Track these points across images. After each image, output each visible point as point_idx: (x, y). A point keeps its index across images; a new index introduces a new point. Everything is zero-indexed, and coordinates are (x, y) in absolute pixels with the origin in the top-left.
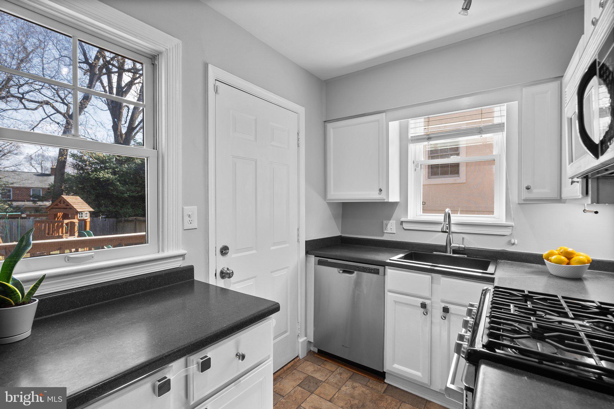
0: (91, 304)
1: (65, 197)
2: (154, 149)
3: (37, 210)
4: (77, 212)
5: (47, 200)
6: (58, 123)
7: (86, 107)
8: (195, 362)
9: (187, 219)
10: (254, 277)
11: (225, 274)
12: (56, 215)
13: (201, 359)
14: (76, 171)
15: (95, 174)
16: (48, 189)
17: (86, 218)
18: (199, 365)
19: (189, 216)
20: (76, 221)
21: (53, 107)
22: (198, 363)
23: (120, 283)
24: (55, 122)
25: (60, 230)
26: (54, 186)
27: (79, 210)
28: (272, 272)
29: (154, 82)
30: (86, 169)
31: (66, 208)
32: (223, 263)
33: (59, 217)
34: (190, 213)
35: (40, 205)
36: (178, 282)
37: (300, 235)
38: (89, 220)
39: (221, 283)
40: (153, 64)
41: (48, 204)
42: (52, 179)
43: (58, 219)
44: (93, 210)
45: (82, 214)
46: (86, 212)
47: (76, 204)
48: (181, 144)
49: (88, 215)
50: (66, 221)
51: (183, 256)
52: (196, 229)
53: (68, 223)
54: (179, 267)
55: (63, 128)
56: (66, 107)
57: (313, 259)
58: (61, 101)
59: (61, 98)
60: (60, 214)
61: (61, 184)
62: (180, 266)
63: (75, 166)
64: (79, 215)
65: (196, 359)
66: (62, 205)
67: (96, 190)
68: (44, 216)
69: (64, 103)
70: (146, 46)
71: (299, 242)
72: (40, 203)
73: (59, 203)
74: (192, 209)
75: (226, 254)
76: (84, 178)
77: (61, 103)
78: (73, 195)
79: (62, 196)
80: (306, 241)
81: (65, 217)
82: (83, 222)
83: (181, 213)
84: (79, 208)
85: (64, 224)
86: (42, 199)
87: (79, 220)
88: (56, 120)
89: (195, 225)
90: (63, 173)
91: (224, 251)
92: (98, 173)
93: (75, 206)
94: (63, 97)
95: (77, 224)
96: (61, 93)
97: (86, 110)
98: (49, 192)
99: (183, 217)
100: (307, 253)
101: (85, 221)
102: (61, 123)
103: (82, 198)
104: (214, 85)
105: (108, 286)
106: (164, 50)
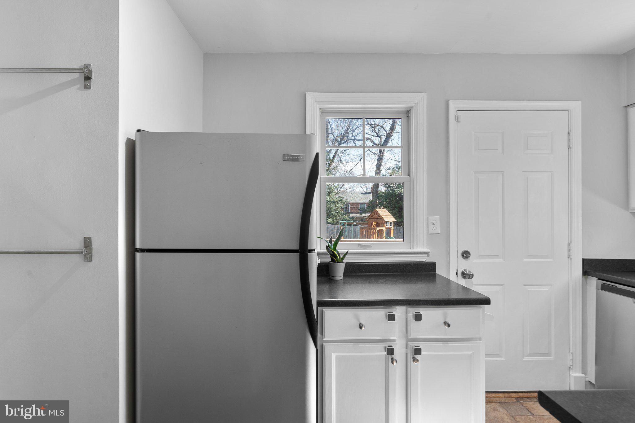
0: (369, 273)
1: (378, 210)
2: (408, 176)
3: (362, 219)
4: (385, 222)
5: (368, 213)
6: (374, 153)
7: (392, 135)
8: (411, 313)
9: (431, 226)
10: (502, 285)
11: (466, 275)
12: (372, 224)
13: (415, 312)
14: (385, 189)
15: (398, 191)
16: (369, 204)
17: (391, 227)
18: (413, 315)
19: (433, 224)
20: (384, 228)
21: (372, 141)
22: (413, 314)
23: (385, 264)
24: (373, 153)
25: (375, 236)
26: (372, 201)
27: (386, 220)
28: (525, 285)
29: (408, 129)
30: (392, 187)
31: (378, 219)
32: (464, 265)
33: (374, 225)
34: (434, 222)
35: (364, 216)
36: (423, 272)
37: (571, 251)
38: (393, 228)
39: (463, 282)
40: (408, 116)
41: (368, 215)
42: (370, 197)
43: (373, 227)
44: (395, 220)
45: (388, 223)
46: (391, 222)
47: (384, 215)
48: (426, 170)
49: (393, 224)
50: (378, 229)
51: (427, 253)
52: (439, 234)
53: (379, 230)
54: (424, 262)
55: (377, 157)
56: (379, 139)
57: (594, 282)
58: (377, 135)
59: (376, 133)
60: (374, 223)
61: (376, 200)
62: (426, 260)
63: (385, 186)
64: (386, 224)
65: (412, 311)
66: (376, 216)
67: (399, 204)
68: (366, 224)
69: (378, 136)
70: (401, 107)
71: (571, 259)
72: (364, 215)
73: (374, 215)
74: (436, 219)
75: (467, 257)
76: (391, 194)
77: (377, 136)
78: (383, 208)
79: (376, 209)
80: (584, 260)
81: (378, 225)
82: (389, 230)
83: (426, 221)
84: (386, 218)
85: (377, 231)
86: (365, 211)
87: (386, 228)
88: (373, 152)
89: (438, 231)
90: (377, 191)
91: (466, 255)
92: (400, 189)
93: (384, 217)
94: (378, 132)
95: (385, 231)
96: (377, 129)
97: (392, 138)
98: (369, 206)
99: (428, 224)
100: (586, 273)
101: (390, 229)
102: (376, 153)
103: (388, 211)
104: (455, 116)
105: (378, 265)
106: (413, 105)
